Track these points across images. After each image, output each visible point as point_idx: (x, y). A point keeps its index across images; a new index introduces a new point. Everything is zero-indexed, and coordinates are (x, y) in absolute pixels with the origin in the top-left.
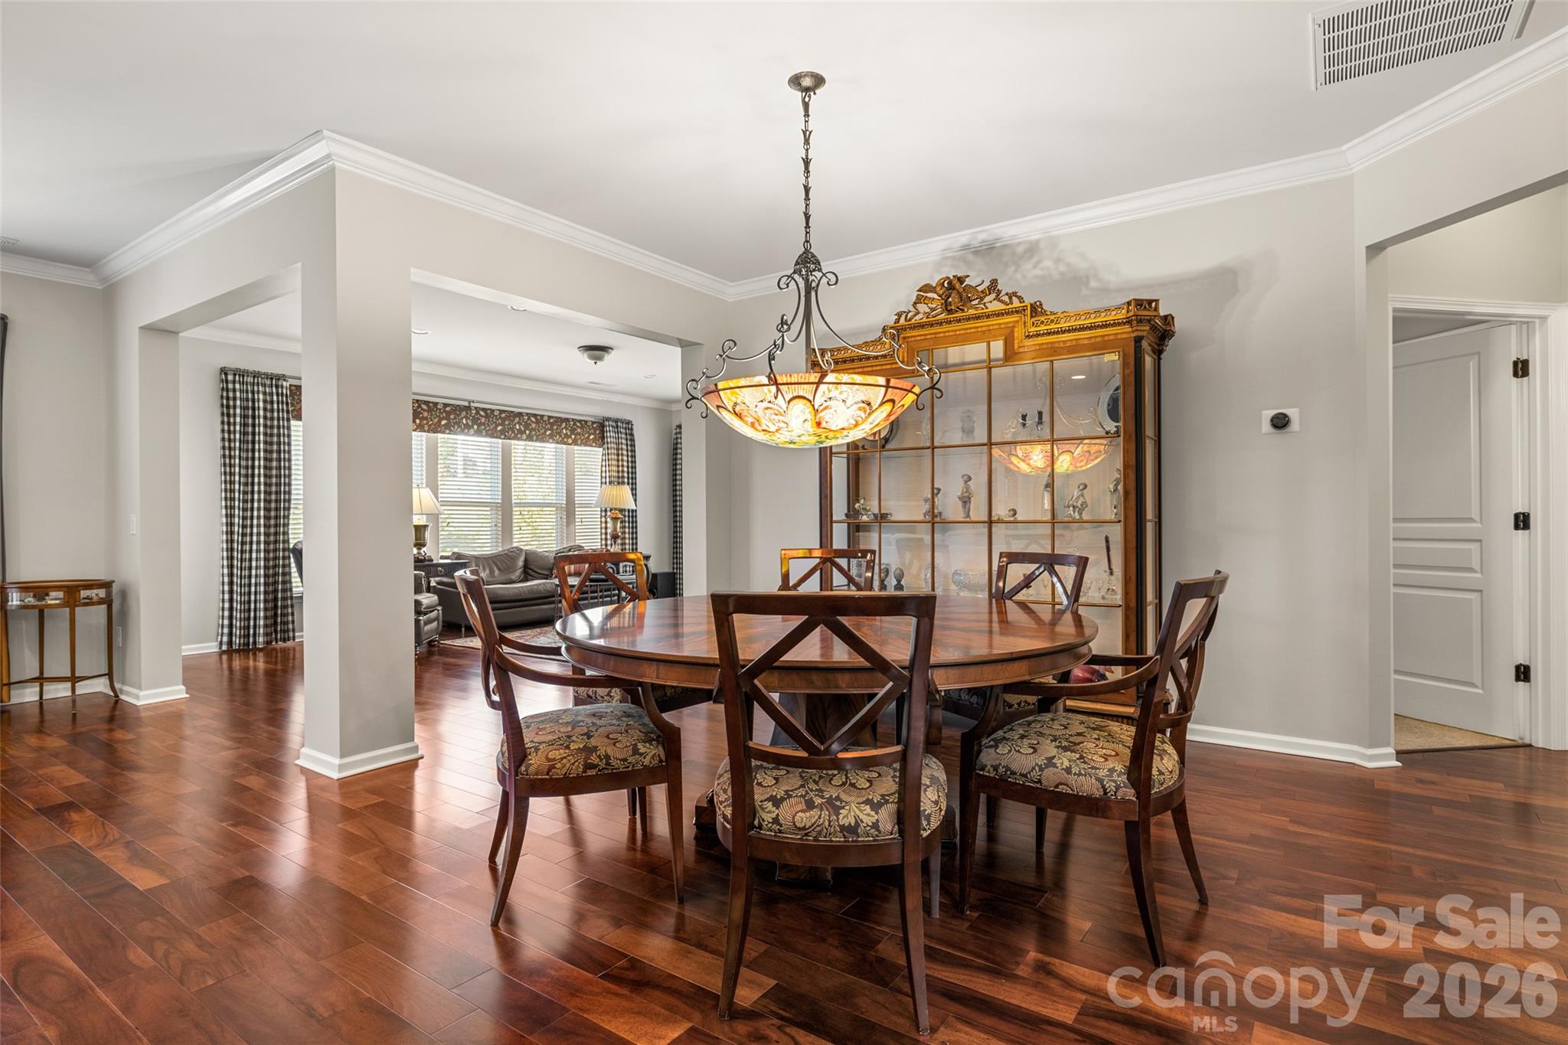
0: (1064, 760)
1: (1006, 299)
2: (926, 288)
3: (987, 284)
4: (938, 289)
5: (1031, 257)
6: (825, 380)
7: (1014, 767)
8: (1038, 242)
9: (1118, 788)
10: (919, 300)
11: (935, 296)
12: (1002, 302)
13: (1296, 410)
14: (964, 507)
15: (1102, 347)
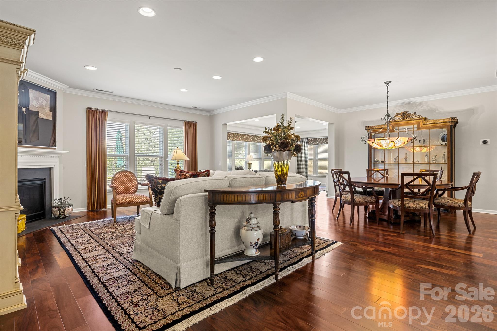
0: (451, 202)
1: (418, 116)
2: (398, 114)
3: (413, 113)
4: (401, 114)
5: (420, 105)
6: (398, 138)
7: (441, 203)
8: (422, 102)
9: (462, 205)
10: (396, 116)
11: (400, 115)
12: (417, 117)
13: (489, 140)
14: (405, 160)
15: (443, 127)
